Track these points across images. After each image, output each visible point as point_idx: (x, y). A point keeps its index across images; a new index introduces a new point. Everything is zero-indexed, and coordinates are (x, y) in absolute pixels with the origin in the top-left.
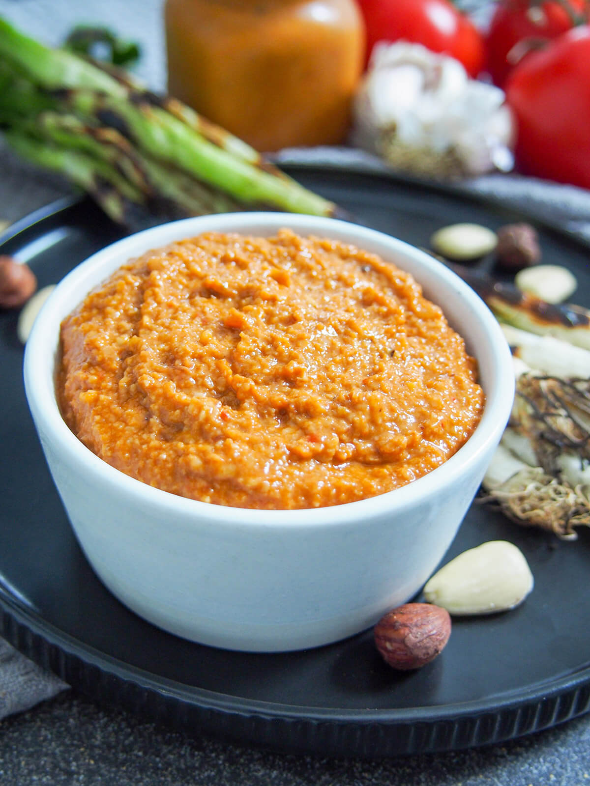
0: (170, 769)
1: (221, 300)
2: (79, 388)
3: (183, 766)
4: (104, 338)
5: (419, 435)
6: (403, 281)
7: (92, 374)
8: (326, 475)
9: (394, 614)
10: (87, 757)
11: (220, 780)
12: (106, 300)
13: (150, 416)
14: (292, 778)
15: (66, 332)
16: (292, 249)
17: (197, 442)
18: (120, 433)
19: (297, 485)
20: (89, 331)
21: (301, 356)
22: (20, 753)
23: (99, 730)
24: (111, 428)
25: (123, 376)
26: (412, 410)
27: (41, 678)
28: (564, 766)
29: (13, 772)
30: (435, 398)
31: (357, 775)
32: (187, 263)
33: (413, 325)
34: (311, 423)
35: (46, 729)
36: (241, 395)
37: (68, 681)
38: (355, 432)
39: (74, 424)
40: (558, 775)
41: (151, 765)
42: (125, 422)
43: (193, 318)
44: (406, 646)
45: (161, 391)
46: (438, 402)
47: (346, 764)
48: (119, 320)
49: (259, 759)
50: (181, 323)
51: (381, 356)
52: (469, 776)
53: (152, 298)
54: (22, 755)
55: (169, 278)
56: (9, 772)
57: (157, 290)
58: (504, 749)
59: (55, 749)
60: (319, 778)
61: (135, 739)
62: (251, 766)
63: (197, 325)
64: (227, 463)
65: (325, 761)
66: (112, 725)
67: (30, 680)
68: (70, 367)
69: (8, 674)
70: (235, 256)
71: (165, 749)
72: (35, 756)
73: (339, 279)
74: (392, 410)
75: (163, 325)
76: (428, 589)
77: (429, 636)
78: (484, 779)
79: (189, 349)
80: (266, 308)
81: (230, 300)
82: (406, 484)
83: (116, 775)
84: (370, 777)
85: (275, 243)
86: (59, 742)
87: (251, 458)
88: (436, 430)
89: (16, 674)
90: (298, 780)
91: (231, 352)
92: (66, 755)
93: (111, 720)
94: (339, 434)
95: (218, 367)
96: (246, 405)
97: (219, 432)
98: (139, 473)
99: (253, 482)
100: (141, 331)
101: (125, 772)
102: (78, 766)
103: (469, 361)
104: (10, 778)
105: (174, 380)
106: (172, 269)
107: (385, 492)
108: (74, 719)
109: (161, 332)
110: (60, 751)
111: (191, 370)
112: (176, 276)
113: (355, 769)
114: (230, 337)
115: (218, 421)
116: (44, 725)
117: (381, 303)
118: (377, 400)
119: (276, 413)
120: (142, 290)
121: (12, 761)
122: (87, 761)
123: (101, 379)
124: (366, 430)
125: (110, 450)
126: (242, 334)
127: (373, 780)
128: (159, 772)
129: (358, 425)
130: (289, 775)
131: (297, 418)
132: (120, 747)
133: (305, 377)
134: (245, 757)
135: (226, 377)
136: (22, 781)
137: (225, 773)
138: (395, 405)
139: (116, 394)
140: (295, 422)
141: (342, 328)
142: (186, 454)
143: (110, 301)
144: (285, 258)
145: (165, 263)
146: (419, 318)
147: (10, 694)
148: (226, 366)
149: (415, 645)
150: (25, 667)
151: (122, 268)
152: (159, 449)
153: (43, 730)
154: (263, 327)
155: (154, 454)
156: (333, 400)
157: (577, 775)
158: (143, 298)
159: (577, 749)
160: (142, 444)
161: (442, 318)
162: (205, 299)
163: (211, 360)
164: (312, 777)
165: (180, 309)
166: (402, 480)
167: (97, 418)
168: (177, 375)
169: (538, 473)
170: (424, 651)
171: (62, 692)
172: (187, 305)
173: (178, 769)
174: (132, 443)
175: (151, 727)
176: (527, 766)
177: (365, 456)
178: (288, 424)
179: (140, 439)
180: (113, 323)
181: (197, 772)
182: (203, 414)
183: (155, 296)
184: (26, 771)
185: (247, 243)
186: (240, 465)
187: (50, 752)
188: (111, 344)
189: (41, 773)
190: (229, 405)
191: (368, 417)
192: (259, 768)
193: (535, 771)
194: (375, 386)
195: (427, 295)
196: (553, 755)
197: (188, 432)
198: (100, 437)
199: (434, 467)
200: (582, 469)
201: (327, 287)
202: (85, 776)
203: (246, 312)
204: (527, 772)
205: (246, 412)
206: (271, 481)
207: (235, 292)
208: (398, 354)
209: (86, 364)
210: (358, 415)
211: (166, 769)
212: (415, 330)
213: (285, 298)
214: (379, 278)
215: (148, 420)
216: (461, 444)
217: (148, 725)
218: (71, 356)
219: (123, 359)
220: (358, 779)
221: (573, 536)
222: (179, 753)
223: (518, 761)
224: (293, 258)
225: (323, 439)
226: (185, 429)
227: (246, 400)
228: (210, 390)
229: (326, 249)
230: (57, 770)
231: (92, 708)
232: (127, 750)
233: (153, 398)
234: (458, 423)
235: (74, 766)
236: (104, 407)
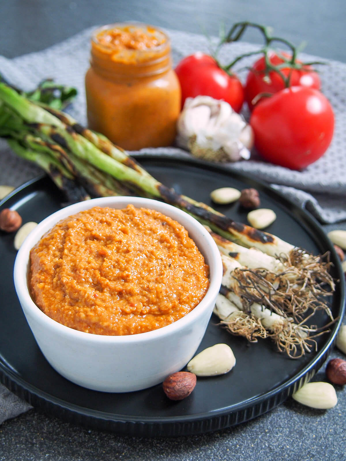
0: (75, 442)
1: (99, 241)
2: (37, 281)
3: (81, 441)
4: (48, 260)
5: (177, 302)
6: (180, 230)
7: (42, 276)
8: (137, 320)
9: (171, 376)
10: (40, 437)
11: (96, 447)
12: (49, 242)
13: (65, 295)
14: (126, 446)
15: (32, 255)
16: (132, 216)
17: (84, 307)
18: (53, 302)
19: (124, 325)
20: (42, 256)
21: (130, 269)
22: (12, 436)
23: (45, 426)
24: (50, 300)
25: (55, 277)
26: (175, 291)
27: (21, 404)
28: (243, 441)
29: (9, 443)
30: (186, 286)
31: (154, 445)
32: (84, 224)
33: (182, 251)
34: (131, 298)
35: (23, 426)
36: (103, 286)
37: (32, 405)
38: (149, 302)
39: (34, 297)
40: (240, 445)
41: (67, 440)
42: (55, 297)
43: (86, 250)
44: (175, 390)
45: (70, 284)
46: (187, 288)
47: (150, 440)
48: (55, 250)
49: (113, 438)
50: (80, 253)
51: (165, 267)
52: (202, 446)
53: (69, 241)
54: (13, 436)
55: (77, 231)
56: (7, 443)
57: (71, 237)
58: (218, 434)
59: (27, 434)
60: (138, 446)
61: (61, 430)
62: (110, 441)
63: (87, 254)
64: (95, 316)
65: (141, 439)
66: (51, 424)
67: (16, 405)
68: (33, 271)
69: (7, 402)
70: (106, 219)
71: (73, 434)
72: (19, 437)
73: (151, 229)
74: (167, 292)
75: (72, 254)
76: (189, 365)
77: (185, 386)
78: (208, 447)
79: (82, 266)
80: (116, 246)
81: (102, 241)
82: (170, 324)
83: (52, 445)
84: (160, 446)
85: (124, 212)
86: (28, 431)
87: (105, 314)
88: (185, 300)
89: (11, 402)
90: (129, 447)
91: (100, 267)
92: (32, 436)
93: (51, 422)
94: (143, 303)
95: (94, 274)
96: (105, 290)
97: (93, 303)
98: (60, 320)
99: (106, 324)
100: (64, 256)
101: (56, 443)
102: (36, 441)
103: (205, 267)
104: (8, 446)
105: (76, 279)
106: (78, 227)
107: (161, 328)
108: (35, 421)
109: (72, 257)
110: (29, 435)
111: (83, 275)
112: (80, 230)
113: (154, 443)
114: (101, 259)
115: (92, 297)
116: (22, 424)
117: (168, 242)
118: (159, 288)
119: (117, 294)
120: (65, 237)
121: (8, 439)
122: (40, 439)
123: (46, 278)
124: (155, 301)
125: (49, 309)
126: (105, 259)
127: (161, 447)
128: (71, 443)
129: (151, 299)
130: (125, 445)
131: (126, 296)
132: (54, 433)
133: (131, 278)
134: (107, 437)
135: (98, 278)
136: (13, 447)
137: (98, 444)
138: (168, 289)
139: (52, 285)
140: (125, 298)
141: (148, 254)
142: (79, 312)
143: (51, 242)
144: (128, 220)
145: (75, 225)
146: (185, 247)
147: (8, 410)
148: (98, 273)
149: (178, 390)
150: (14, 399)
151: (56, 226)
152: (68, 309)
153: (22, 426)
154: (115, 255)
155: (66, 311)
156: (142, 288)
157: (249, 445)
158: (65, 241)
159: (250, 434)
160: (62, 307)
161: (195, 247)
162: (92, 241)
163: (92, 271)
164: (135, 446)
165: (80, 246)
166: (168, 322)
167: (44, 295)
168: (77, 278)
169: (241, 313)
170: (182, 392)
171: (30, 410)
172: (83, 244)
173: (79, 442)
174: (58, 307)
175: (68, 425)
176: (227, 441)
177: (154, 312)
178: (122, 298)
179: (61, 305)
180: (52, 252)
181: (86, 444)
182: (86, 295)
183: (70, 240)
184: (14, 443)
185: (112, 213)
186: (101, 317)
187: (24, 435)
188: (50, 262)
189: (21, 444)
190: (98, 290)
191: (155, 296)
192: (113, 442)
193: (231, 444)
194: (160, 281)
195: (190, 236)
196: (239, 437)
197: (80, 303)
198: (45, 304)
199: (182, 316)
200: (262, 311)
201: (145, 234)
202: (39, 445)
203: (108, 248)
204: (227, 444)
205: (105, 294)
206: (113, 323)
207: (104, 238)
208: (172, 266)
209: (40, 271)
210: (151, 295)
211: (74, 442)
212: (183, 253)
213: (126, 241)
214: (169, 228)
215: (64, 296)
216: (196, 306)
217: (66, 424)
218: (34, 266)
219: (55, 269)
220: (154, 447)
221: (256, 341)
222: (79, 436)
223: (224, 439)
224: (132, 220)
225: (136, 305)
226: (79, 301)
227: (105, 288)
228: (91, 283)
229: (147, 214)
230: (28, 443)
231: (43, 417)
232: (58, 434)
233: (67, 287)
234: (196, 297)
235: (34, 441)
236: (47, 291)
